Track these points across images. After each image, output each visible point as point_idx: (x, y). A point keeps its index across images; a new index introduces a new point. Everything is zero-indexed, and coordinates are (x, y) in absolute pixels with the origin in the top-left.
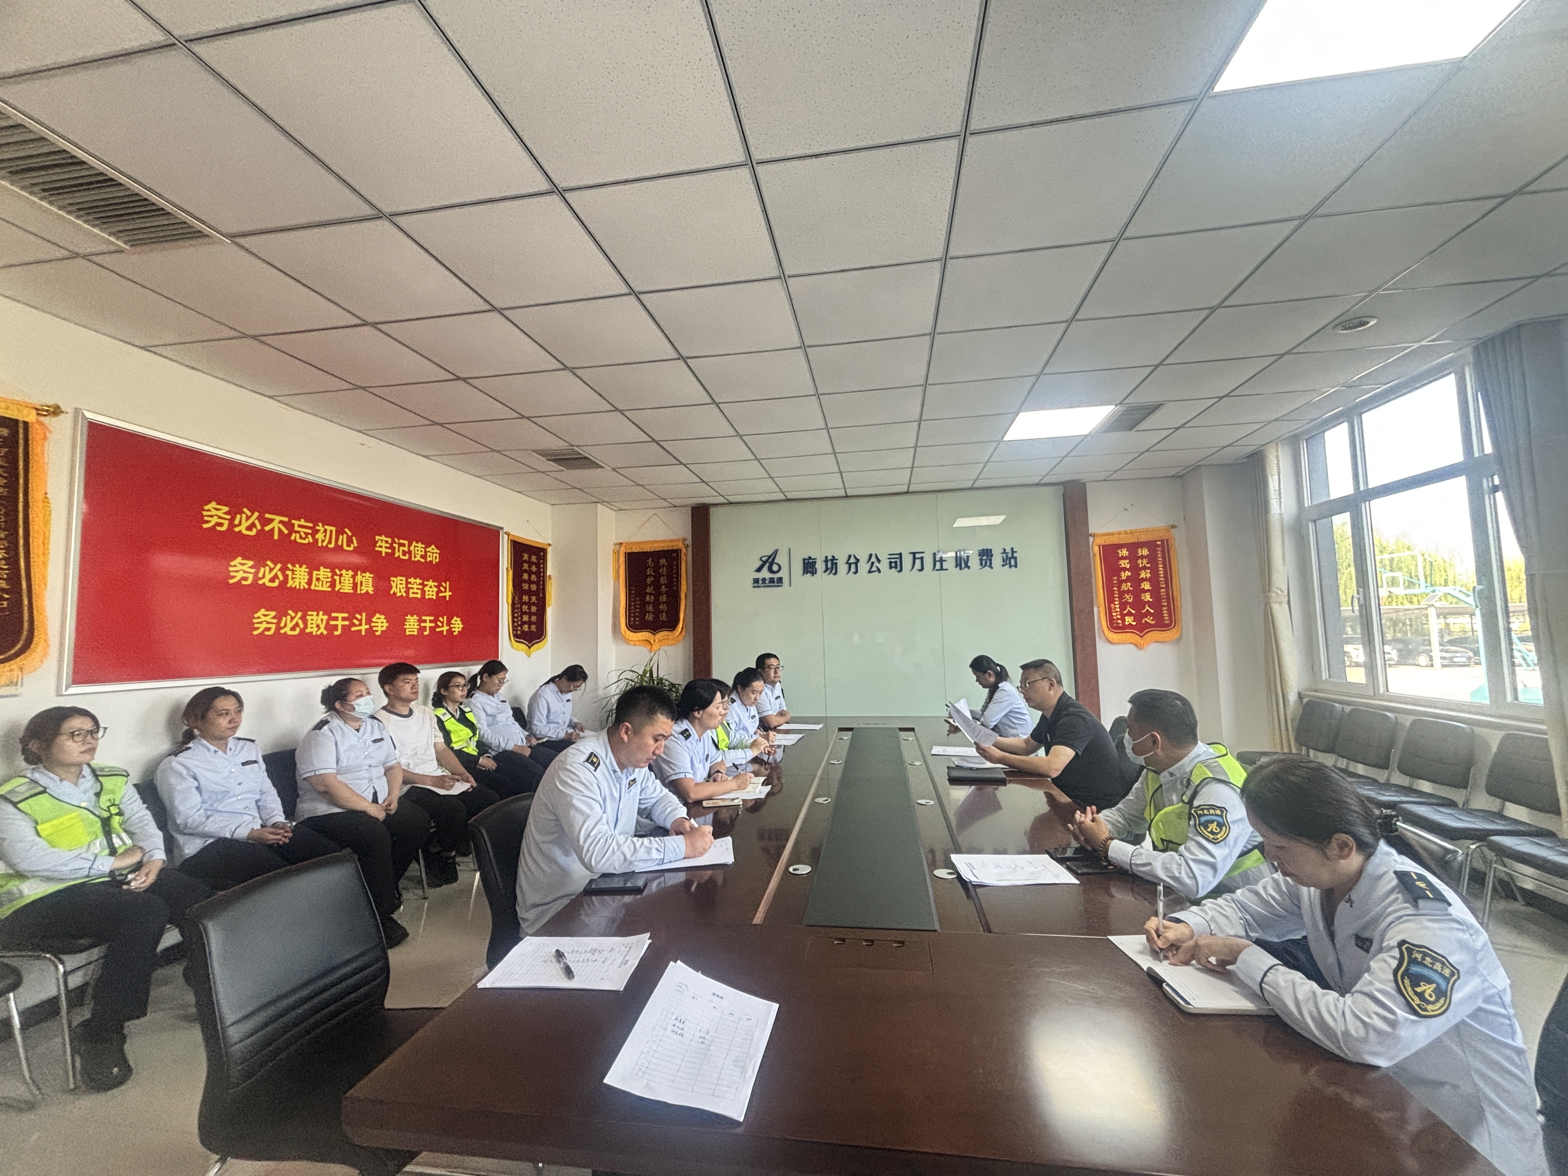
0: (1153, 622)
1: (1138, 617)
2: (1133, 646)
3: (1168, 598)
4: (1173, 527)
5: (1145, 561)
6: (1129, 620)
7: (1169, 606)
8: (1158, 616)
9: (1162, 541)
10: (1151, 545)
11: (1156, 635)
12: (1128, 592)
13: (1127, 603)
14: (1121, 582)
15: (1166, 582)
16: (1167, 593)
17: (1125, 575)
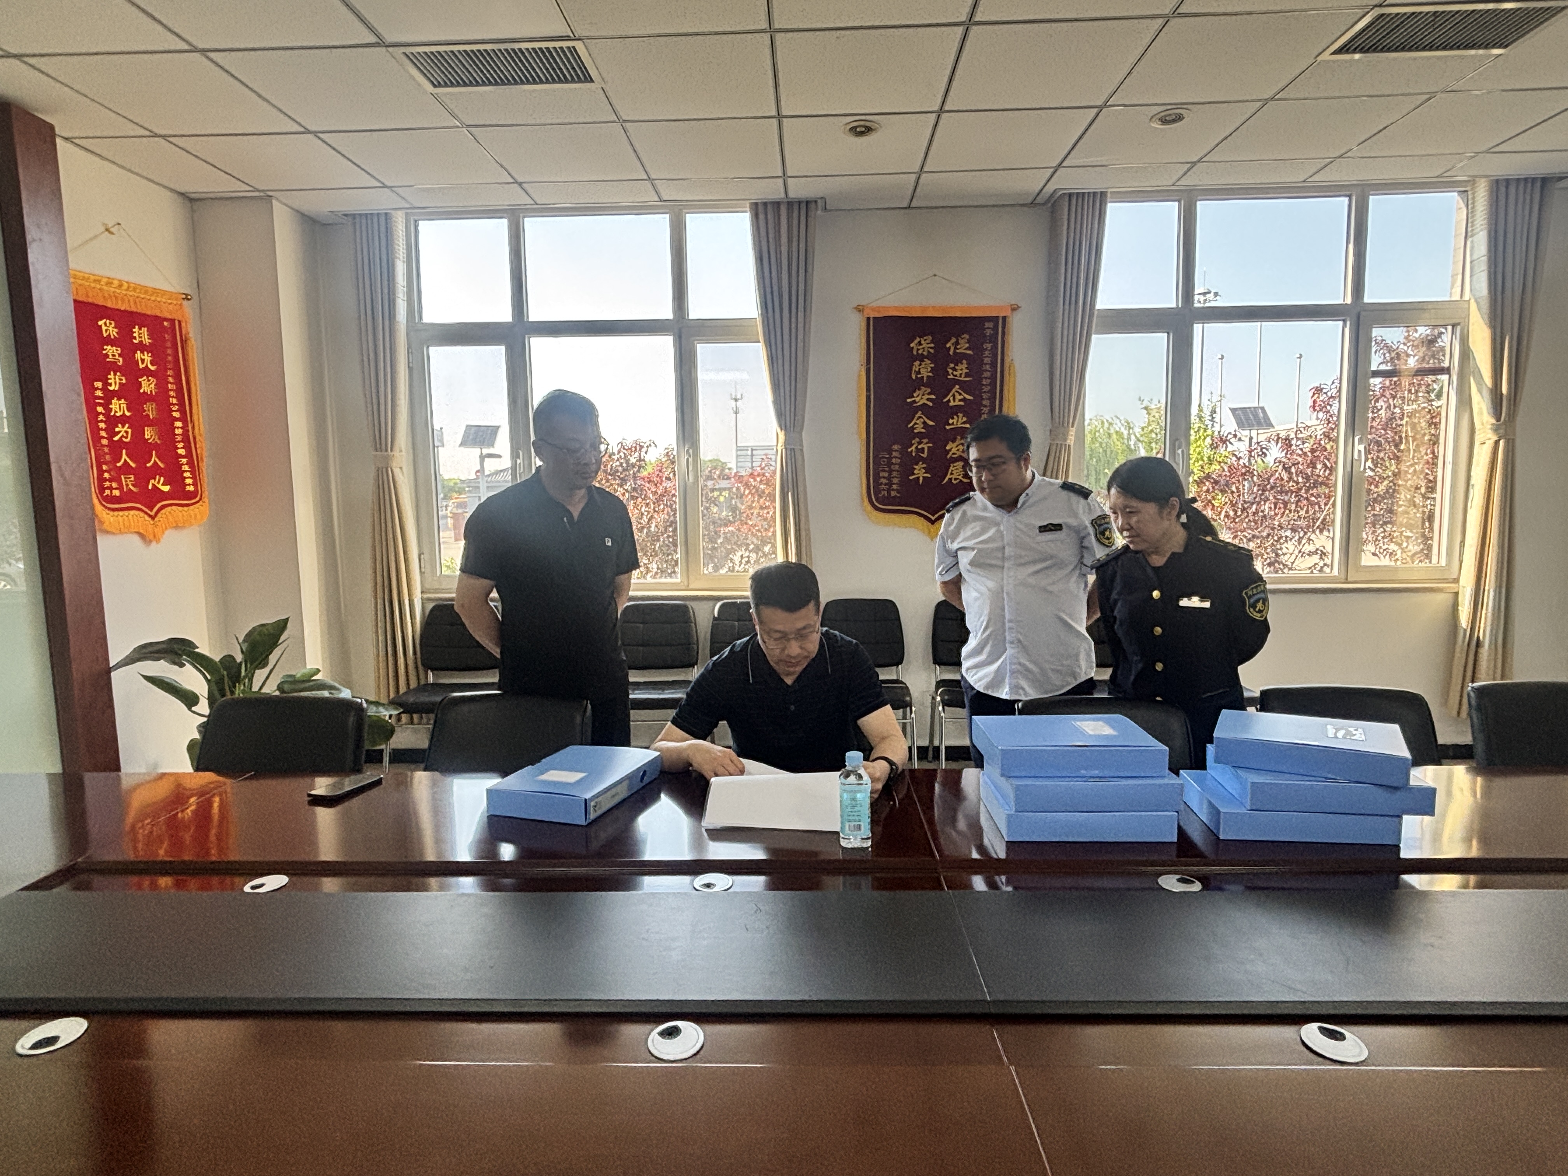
0: (166, 488)
1: (144, 475)
2: (136, 538)
3: (186, 439)
4: (187, 297)
5: (147, 358)
6: (129, 481)
7: (189, 455)
8: (174, 476)
9: (172, 321)
10: (153, 323)
11: (173, 512)
12: (123, 420)
13: (121, 444)
14: (109, 396)
15: (182, 410)
16: (185, 427)
17: (115, 381)
